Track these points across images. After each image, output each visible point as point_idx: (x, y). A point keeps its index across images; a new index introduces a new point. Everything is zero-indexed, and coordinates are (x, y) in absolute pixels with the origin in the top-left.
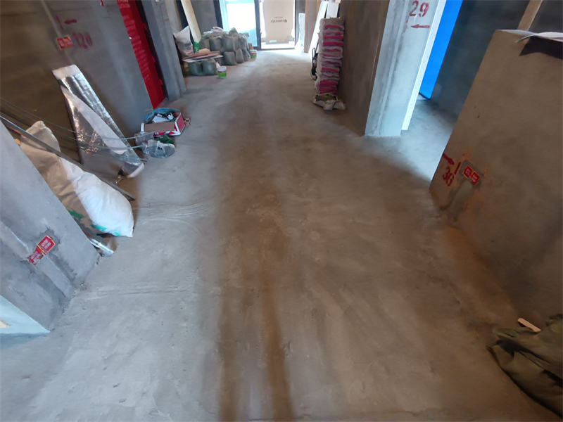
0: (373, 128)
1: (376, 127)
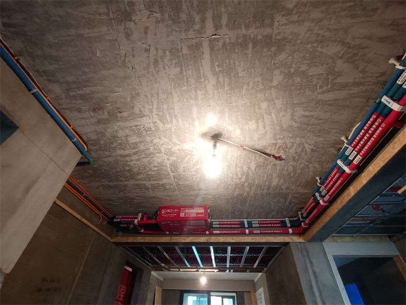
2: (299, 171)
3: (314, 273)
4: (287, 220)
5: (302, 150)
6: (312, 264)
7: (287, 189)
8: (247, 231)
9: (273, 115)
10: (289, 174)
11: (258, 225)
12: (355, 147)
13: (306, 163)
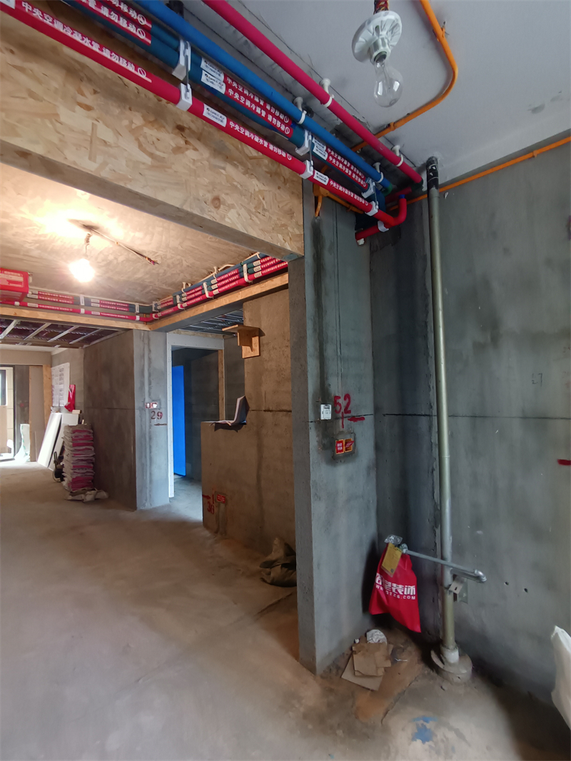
0: (144, 501)
1: (146, 500)
2: (169, 274)
3: (150, 359)
4: (137, 305)
5: (179, 264)
6: (150, 351)
7: (150, 282)
8: (83, 311)
9: (164, 237)
10: (158, 274)
11: (99, 305)
12: (219, 282)
13: (178, 272)
